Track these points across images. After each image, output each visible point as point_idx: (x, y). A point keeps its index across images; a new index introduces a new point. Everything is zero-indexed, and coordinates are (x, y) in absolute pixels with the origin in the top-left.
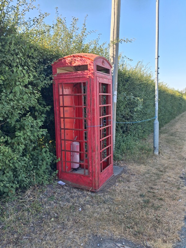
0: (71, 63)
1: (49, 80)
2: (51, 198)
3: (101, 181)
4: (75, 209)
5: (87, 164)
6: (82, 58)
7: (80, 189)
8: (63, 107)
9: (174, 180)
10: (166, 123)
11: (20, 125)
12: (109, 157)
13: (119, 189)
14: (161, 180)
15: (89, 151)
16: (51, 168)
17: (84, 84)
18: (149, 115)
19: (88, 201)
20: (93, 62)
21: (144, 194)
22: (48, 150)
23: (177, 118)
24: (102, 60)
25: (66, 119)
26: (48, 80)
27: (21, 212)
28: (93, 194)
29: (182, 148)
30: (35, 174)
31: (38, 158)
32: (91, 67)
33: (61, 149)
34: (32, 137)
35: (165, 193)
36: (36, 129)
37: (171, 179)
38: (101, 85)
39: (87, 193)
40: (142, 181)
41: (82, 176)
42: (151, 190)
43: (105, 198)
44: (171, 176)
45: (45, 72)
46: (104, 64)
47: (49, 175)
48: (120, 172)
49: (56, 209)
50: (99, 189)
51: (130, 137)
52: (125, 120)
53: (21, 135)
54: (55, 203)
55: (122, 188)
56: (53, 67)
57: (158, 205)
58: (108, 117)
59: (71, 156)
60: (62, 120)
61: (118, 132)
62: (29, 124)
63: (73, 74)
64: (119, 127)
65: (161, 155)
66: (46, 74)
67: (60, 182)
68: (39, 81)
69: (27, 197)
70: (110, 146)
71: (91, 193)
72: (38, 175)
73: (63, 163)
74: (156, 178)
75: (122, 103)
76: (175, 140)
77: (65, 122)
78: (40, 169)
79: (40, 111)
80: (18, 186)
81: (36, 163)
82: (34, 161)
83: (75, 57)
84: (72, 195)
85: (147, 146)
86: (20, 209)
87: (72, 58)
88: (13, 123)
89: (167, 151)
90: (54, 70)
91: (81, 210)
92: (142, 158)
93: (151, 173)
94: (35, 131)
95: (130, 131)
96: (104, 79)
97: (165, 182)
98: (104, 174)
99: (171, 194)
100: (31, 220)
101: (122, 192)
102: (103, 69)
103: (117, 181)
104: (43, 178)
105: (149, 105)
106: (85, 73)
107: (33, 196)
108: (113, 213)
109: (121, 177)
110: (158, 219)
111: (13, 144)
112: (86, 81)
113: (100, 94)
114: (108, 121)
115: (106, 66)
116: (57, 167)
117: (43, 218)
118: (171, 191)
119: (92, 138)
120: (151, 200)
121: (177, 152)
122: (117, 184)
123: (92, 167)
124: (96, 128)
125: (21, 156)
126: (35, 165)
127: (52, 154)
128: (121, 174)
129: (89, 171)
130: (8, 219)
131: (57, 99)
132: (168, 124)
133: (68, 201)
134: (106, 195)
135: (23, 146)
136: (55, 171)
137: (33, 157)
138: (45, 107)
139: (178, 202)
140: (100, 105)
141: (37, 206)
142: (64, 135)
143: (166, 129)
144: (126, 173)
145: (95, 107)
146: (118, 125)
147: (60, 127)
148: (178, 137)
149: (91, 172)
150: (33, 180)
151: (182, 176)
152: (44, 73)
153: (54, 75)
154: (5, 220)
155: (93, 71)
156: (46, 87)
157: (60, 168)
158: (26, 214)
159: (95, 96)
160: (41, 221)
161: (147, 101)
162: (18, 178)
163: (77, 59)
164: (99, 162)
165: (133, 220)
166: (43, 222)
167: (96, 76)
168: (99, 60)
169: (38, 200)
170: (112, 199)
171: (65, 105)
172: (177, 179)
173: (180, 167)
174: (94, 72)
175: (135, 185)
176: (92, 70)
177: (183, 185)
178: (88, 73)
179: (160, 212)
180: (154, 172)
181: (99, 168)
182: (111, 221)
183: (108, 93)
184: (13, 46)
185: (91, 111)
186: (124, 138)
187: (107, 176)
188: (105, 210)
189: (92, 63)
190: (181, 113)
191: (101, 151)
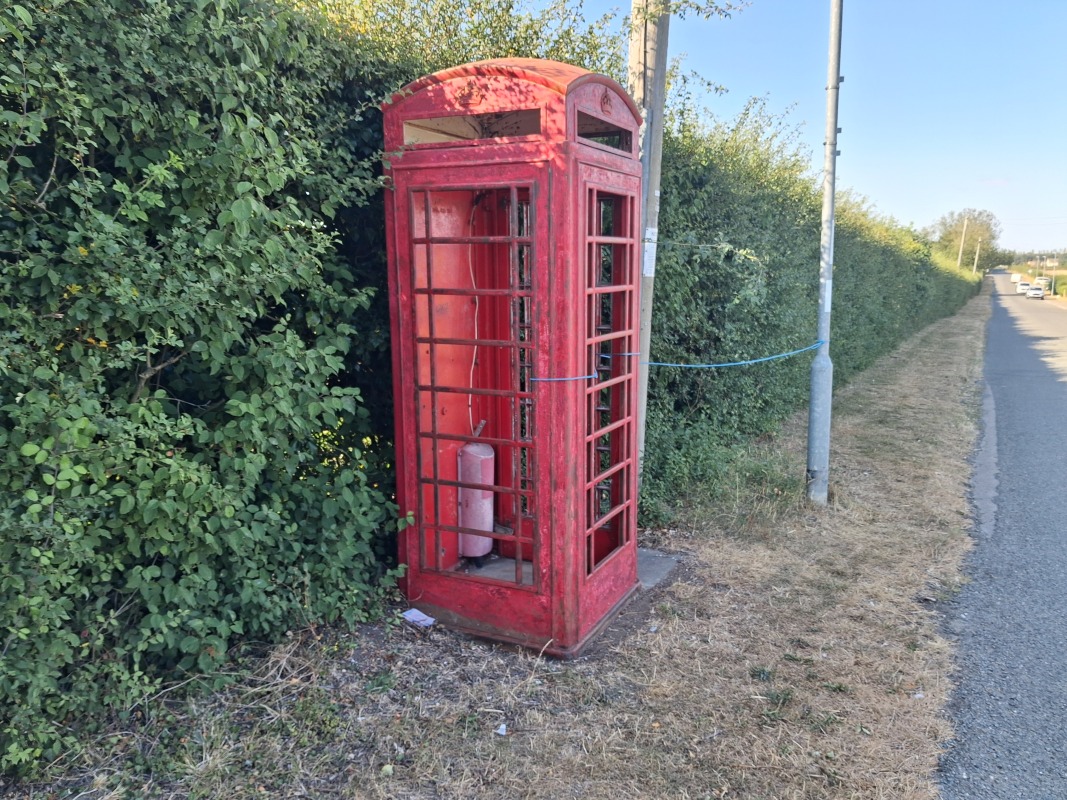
0: (465, 100)
1: (369, 174)
2: (379, 678)
3: (586, 612)
4: (479, 729)
5: (528, 539)
6: (515, 80)
7: (496, 642)
8: (430, 292)
9: (895, 611)
10: (857, 368)
11: (245, 366)
12: (622, 512)
13: (665, 645)
14: (841, 612)
15: (538, 485)
16: (376, 554)
17: (524, 193)
18: (791, 333)
19: (535, 696)
20: (564, 97)
21: (768, 669)
22: (363, 478)
23: (904, 346)
24: (600, 89)
25: (439, 347)
26: (364, 174)
27: (256, 738)
28: (556, 668)
29: (926, 478)
30: (307, 580)
31: (320, 510)
32: (554, 121)
33: (418, 475)
34: (298, 423)
35: (857, 664)
36: (313, 385)
37: (879, 607)
38: (595, 198)
39: (529, 659)
40: (759, 616)
41: (508, 588)
42: (799, 654)
43: (606, 683)
44: (882, 594)
45: (351, 139)
46: (608, 107)
47: (364, 582)
48: (664, 575)
49: (402, 727)
50: (579, 646)
51: (704, 426)
52: (686, 355)
53: (252, 411)
54: (394, 700)
55: (676, 640)
56: (388, 115)
57: (827, 713)
58: (623, 338)
59: (458, 504)
60: (423, 348)
61: (656, 404)
62: (284, 366)
63: (476, 149)
64: (661, 384)
65: (837, 505)
66: (353, 149)
67: (414, 615)
68: (329, 177)
69: (274, 677)
70: (628, 466)
71: (547, 661)
72: (318, 583)
73: (425, 532)
74: (818, 600)
75: (678, 280)
76: (897, 443)
77: (436, 360)
78: (328, 558)
79: (329, 310)
80: (238, 628)
81: (312, 531)
82: (303, 523)
83: (483, 75)
84: (467, 668)
85: (778, 468)
86: (249, 723)
87: (473, 78)
88: (219, 359)
89: (864, 487)
90: (389, 130)
91: (504, 733)
92: (759, 518)
93: (797, 579)
94: (311, 394)
95: (707, 401)
96: (609, 173)
97: (853, 618)
98: (601, 582)
99: (881, 668)
100: (299, 770)
101: (678, 661)
102: (602, 128)
103: (653, 611)
104: (341, 599)
105: (788, 290)
106: (528, 147)
107: (301, 672)
108: (639, 745)
109: (672, 594)
110: (831, 769)
111: (218, 449)
112: (532, 181)
113: (589, 239)
114: (618, 360)
115: (619, 117)
116: (400, 548)
117: (348, 763)
118: (883, 655)
119: (554, 430)
120: (798, 694)
121: (904, 495)
122: (654, 624)
123: (551, 553)
124: (570, 388)
125: (251, 502)
126: (307, 542)
127: (379, 496)
128: (670, 584)
129: (539, 569)
130: (200, 768)
131: (401, 257)
132: (866, 373)
133: (449, 691)
134: (611, 669)
135: (261, 461)
136: (394, 566)
137: (299, 506)
138: (354, 294)
139: (910, 702)
140: (590, 285)
141: (319, 714)
142: (433, 413)
143: (856, 394)
144: (689, 579)
145: (570, 295)
146: (658, 374)
147: (416, 381)
148: (911, 428)
149: (544, 575)
150: (299, 606)
151: (925, 594)
152: (347, 141)
153: (391, 150)
154: (189, 771)
155: (561, 140)
156: (353, 203)
157: (412, 555)
158: (276, 744)
159: (571, 247)
160: (341, 774)
161: (784, 271)
162: (236, 594)
163: (491, 83)
164: (580, 532)
165: (725, 774)
166: (350, 779)
167: (576, 160)
168: (589, 88)
169: (321, 688)
170: (636, 688)
171: (436, 285)
172: (904, 606)
173: (917, 558)
174: (567, 144)
175: (730, 632)
176: (560, 132)
177: (929, 633)
178: (542, 148)
179: (837, 741)
180: (810, 576)
181: (580, 557)
182: (632, 777)
183: (625, 236)
184: (221, 19)
185: (549, 313)
186: (680, 432)
187: (611, 590)
188: (606, 734)
189: (560, 101)
190: (923, 327)
191: (588, 485)
